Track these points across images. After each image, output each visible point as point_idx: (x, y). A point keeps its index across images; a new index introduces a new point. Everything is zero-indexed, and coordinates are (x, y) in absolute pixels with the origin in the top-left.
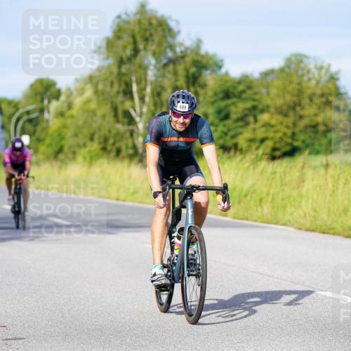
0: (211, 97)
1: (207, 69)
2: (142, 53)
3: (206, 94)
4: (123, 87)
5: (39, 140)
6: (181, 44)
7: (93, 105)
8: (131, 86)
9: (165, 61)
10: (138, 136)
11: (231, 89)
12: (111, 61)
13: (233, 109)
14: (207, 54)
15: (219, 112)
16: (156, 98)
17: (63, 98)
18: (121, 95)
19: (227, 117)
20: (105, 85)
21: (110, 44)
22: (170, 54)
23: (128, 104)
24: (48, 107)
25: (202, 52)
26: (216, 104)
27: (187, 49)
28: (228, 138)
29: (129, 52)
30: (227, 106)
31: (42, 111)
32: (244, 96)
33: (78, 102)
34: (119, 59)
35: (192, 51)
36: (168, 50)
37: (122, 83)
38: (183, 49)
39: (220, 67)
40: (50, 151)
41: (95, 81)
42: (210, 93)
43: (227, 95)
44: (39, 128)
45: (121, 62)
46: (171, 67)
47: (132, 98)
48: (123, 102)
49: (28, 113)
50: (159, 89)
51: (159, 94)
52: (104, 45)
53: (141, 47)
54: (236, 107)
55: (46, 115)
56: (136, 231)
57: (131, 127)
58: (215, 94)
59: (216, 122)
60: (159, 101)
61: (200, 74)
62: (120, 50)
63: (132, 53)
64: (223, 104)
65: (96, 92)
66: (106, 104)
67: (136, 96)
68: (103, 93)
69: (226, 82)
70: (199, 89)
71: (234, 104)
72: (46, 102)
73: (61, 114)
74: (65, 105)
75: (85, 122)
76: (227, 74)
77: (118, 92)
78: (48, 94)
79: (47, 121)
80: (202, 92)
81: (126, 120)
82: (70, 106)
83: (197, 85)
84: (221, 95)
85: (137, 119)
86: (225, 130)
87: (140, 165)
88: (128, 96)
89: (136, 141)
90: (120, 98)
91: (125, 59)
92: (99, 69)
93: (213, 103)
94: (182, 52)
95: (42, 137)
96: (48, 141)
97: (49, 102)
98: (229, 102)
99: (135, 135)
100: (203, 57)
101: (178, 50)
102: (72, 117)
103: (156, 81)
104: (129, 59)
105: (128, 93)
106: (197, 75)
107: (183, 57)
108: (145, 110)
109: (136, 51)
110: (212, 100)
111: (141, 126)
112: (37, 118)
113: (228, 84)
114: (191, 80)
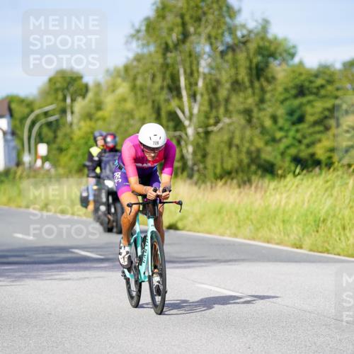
0: (281, 94)
1: (275, 59)
2: (193, 38)
3: (275, 90)
4: (168, 81)
5: (61, 150)
6: (244, 26)
7: (129, 105)
8: (179, 81)
9: (221, 48)
10: (186, 145)
11: (307, 84)
12: (152, 48)
13: (309, 109)
14: (276, 39)
15: (291, 113)
16: (212, 95)
17: (90, 95)
18: (165, 91)
19: (301, 119)
20: (145, 80)
21: (151, 26)
22: (228, 39)
23: (174, 104)
24: (72, 107)
25: (270, 36)
26: (288, 103)
27: (250, 32)
28: (303, 147)
29: (175, 36)
30: (301, 105)
31: (63, 112)
32: (323, 92)
33: (109, 101)
34: (163, 46)
35: (257, 34)
36: (226, 34)
37: (168, 75)
38: (245, 32)
39: (293, 55)
40: (74, 164)
41: (132, 73)
42: (280, 89)
43: (301, 91)
44: (60, 134)
45: (166, 49)
46: (229, 56)
47: (179, 96)
48: (167, 101)
49: (46, 114)
50: (214, 84)
51: (214, 91)
52: (144, 28)
53: (192, 29)
54: (313, 107)
55: (69, 118)
56: (185, 267)
57: (177, 133)
58: (286, 90)
59: (287, 126)
60: (214, 100)
61: (267, 65)
62: (164, 34)
63: (180, 37)
64: (297, 102)
65: (133, 88)
66: (146, 103)
67: (184, 93)
68: (141, 89)
69: (300, 74)
70: (265, 84)
71: (309, 102)
72: (69, 100)
73: (89, 116)
74: (93, 105)
75: (119, 127)
76: (301, 63)
77: (162, 88)
78: (72, 89)
79: (71, 124)
80: (269, 88)
81: (171, 124)
82: (99, 107)
83: (262, 80)
84: (293, 92)
85: (186, 123)
86: (299, 136)
87: (189, 181)
88: (175, 93)
89: (184, 151)
90: (164, 95)
91: (171, 45)
92: (138, 58)
93: (282, 102)
94: (243, 37)
95: (64, 146)
96: (72, 151)
97: (73, 100)
98: (304, 100)
99: (183, 143)
100: (270, 42)
101: (239, 34)
102: (104, 119)
103: (210, 74)
104: (176, 46)
105: (174, 89)
106: (262, 65)
107: (245, 43)
108: (195, 111)
109: (185, 36)
110: (282, 98)
111: (190, 131)
112: (57, 121)
113: (303, 78)
114: (254, 72)
